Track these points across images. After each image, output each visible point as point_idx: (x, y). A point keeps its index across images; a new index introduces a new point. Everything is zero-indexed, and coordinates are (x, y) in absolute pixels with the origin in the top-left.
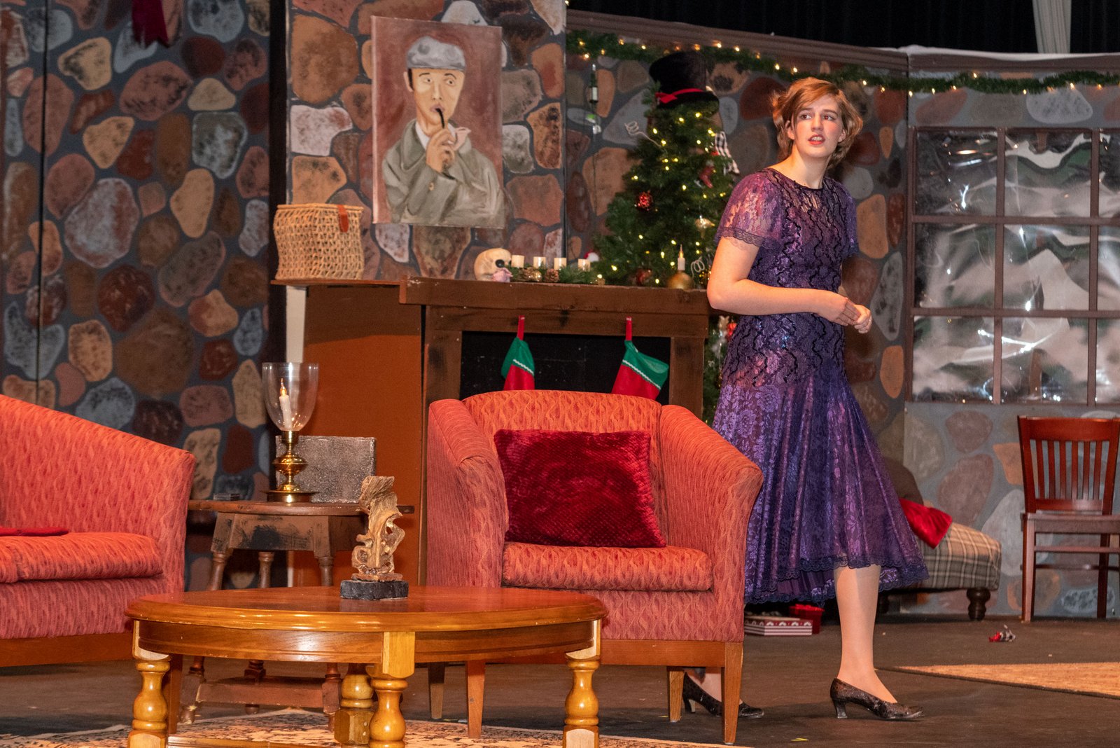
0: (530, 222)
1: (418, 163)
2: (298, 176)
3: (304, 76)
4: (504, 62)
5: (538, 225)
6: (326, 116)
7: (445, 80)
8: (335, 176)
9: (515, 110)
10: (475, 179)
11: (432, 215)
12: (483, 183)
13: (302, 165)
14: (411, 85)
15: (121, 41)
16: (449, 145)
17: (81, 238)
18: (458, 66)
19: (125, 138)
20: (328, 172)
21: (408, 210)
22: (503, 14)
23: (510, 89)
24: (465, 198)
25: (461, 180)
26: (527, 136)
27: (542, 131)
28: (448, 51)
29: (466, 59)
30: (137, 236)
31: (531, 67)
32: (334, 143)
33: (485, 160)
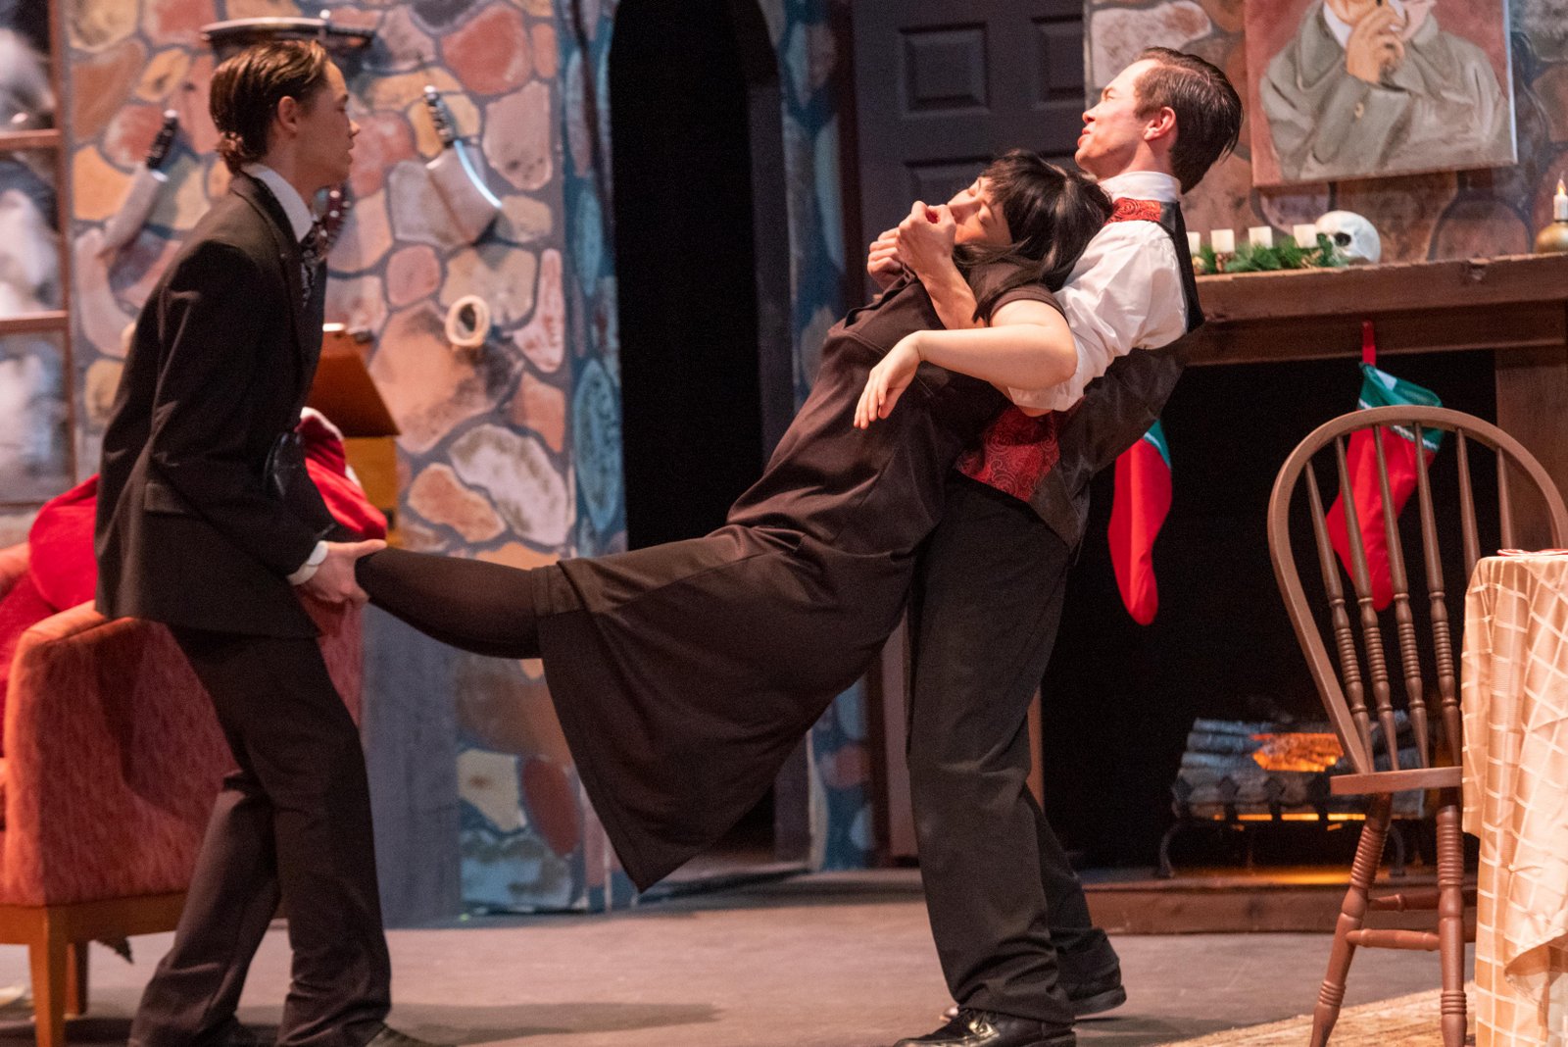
1: (1329, 75)
6: (1160, 21)
10: (1446, 84)
11: (1361, 160)
16: (1392, 33)
21: (1315, 157)
24: (1428, 122)
25: (1420, 89)
33: (1468, 48)
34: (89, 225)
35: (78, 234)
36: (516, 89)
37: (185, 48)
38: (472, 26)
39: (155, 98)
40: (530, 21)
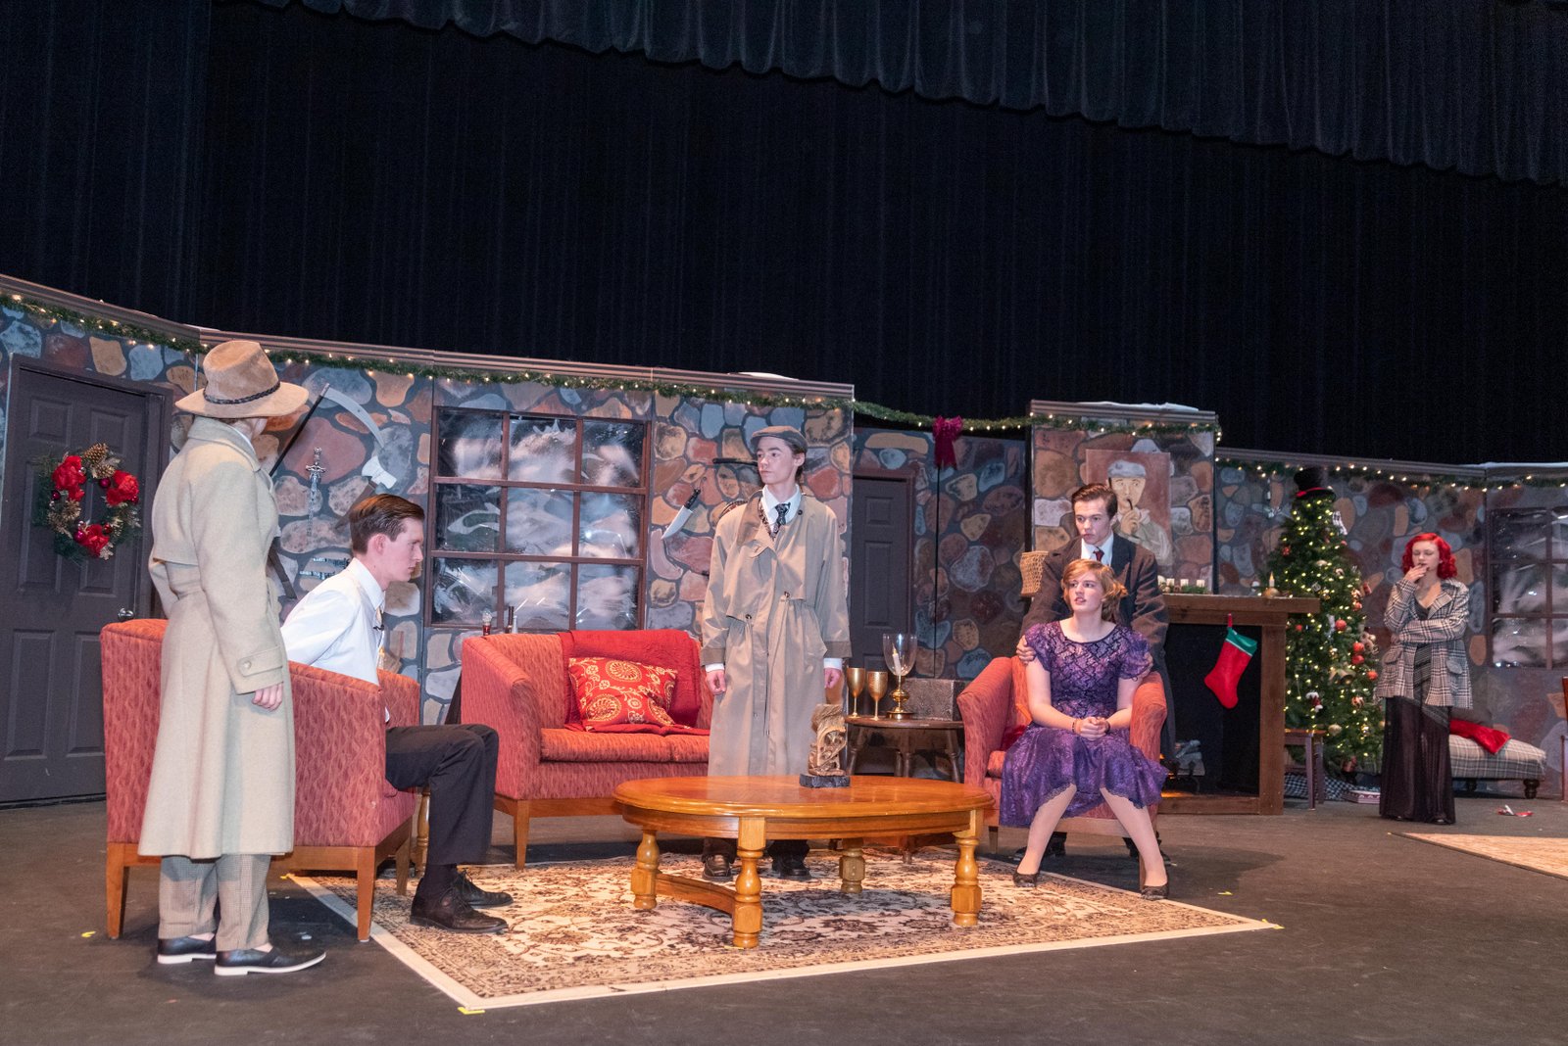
0: (1191, 562)
2: (1039, 537)
3: (1043, 484)
4: (1172, 472)
5: (1196, 564)
6: (1056, 505)
7: (1134, 483)
8: (1062, 537)
9: (1181, 500)
12: (1158, 540)
13: (1042, 532)
14: (1111, 487)
15: (982, 475)
16: (1134, 519)
17: (960, 577)
18: (1142, 476)
19: (986, 525)
20: (1057, 536)
22: (1171, 446)
23: (1175, 488)
25: (1143, 538)
26: (1189, 514)
27: (1197, 511)
28: (1135, 467)
29: (1146, 471)
30: (993, 575)
31: (1190, 475)
32: (1062, 519)
33: (1160, 528)
34: (657, 526)
35: (651, 530)
36: (835, 498)
37: (704, 464)
38: (819, 472)
39: (690, 482)
40: (841, 474)
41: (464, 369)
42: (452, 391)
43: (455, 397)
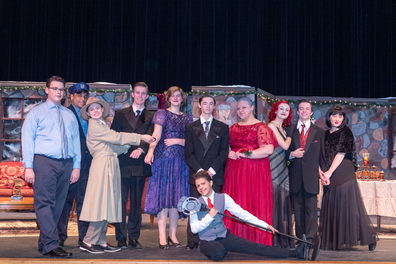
3: (195, 113)
7: (226, 112)
14: (218, 113)
16: (227, 123)
18: (229, 109)
28: (227, 106)
29: (231, 107)
41: (10, 86)
42: (7, 93)
43: (7, 95)
